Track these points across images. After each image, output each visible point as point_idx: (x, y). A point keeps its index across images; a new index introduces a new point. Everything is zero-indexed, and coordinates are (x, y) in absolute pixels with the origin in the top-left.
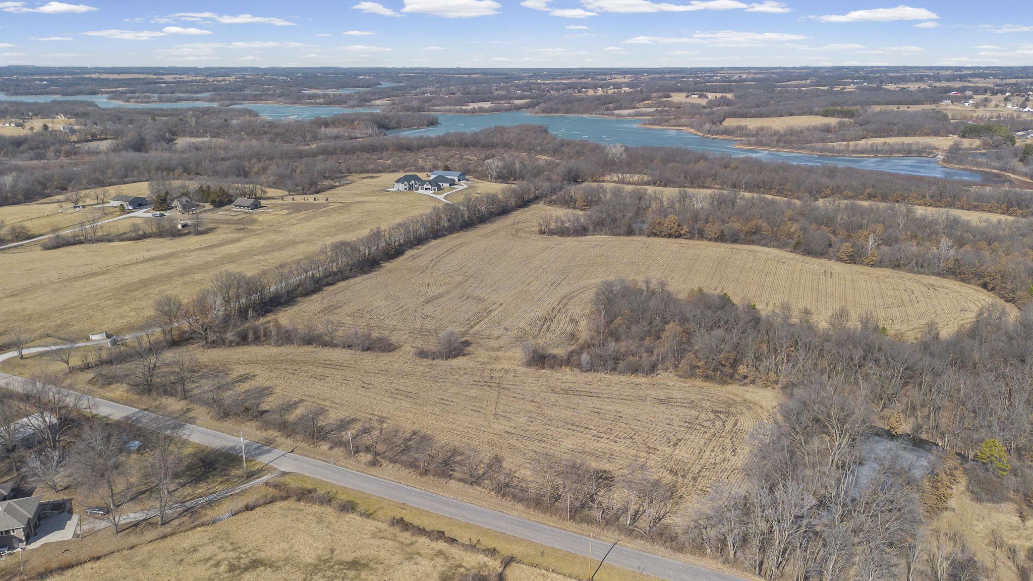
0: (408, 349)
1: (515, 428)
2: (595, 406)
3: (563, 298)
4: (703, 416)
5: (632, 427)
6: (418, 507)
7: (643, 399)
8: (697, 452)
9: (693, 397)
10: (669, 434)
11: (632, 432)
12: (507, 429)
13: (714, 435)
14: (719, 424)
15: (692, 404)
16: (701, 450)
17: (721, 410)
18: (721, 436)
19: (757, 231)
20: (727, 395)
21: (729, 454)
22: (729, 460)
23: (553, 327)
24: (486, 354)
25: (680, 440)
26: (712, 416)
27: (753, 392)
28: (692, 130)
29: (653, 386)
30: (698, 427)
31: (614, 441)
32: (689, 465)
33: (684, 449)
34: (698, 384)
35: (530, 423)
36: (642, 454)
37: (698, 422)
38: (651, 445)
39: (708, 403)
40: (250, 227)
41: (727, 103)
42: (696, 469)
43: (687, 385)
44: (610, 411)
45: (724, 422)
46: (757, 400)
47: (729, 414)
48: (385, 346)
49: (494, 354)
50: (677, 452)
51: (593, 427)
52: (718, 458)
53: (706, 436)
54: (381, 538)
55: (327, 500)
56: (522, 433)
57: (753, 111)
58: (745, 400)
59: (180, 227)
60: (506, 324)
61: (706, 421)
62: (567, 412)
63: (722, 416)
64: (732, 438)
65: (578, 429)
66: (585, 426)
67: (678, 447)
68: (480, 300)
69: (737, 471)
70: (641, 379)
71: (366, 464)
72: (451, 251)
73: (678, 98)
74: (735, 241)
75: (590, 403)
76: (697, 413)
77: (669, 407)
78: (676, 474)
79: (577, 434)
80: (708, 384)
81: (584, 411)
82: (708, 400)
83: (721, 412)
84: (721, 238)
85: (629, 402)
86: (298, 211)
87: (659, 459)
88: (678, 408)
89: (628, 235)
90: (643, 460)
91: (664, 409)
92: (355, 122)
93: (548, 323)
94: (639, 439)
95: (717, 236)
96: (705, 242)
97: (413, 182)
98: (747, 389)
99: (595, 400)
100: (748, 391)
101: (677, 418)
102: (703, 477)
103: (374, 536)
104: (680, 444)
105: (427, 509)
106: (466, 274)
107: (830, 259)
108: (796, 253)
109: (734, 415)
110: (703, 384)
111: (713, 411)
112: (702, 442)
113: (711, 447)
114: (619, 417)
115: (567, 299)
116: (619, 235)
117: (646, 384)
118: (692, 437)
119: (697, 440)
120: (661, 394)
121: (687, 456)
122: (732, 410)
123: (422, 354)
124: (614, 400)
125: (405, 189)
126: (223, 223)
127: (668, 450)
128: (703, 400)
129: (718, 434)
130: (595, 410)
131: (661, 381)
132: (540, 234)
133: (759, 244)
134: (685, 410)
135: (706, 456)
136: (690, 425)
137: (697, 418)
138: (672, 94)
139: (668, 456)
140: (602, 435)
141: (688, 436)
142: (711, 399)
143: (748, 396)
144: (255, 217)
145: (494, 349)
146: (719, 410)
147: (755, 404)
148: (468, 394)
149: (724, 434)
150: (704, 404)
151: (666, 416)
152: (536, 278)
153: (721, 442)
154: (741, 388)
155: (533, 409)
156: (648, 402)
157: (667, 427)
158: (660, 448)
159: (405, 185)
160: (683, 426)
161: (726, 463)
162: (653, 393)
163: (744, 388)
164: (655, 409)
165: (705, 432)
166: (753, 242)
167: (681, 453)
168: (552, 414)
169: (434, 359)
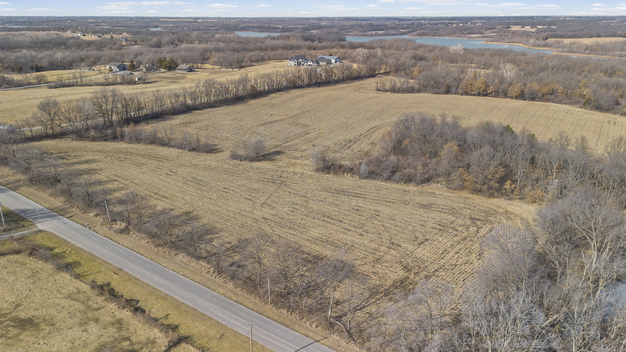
0: (227, 153)
1: (274, 215)
2: (357, 204)
3: (373, 128)
4: (460, 221)
5: (384, 224)
6: (131, 273)
7: (406, 203)
8: (441, 252)
9: (455, 205)
10: (418, 234)
11: (383, 228)
12: (266, 216)
13: (465, 239)
14: (473, 229)
15: (452, 211)
16: (445, 251)
17: (480, 218)
18: (471, 240)
19: (553, 92)
20: (490, 206)
21: (473, 258)
22: (471, 263)
23: (354, 146)
24: (287, 160)
25: (427, 240)
26: (468, 222)
27: (517, 206)
28: (521, 45)
29: (421, 193)
30: (451, 230)
31: (361, 235)
32: (427, 264)
33: (428, 248)
34: (465, 195)
35: (290, 213)
36: (383, 248)
37: (451, 226)
38: (395, 242)
39: (469, 211)
40: (179, 81)
41: (552, 30)
42: (432, 268)
43: (453, 195)
44: (370, 210)
45: (479, 229)
46: (519, 212)
47: (486, 221)
48: (211, 150)
49: (293, 161)
50: (420, 249)
51: (347, 221)
52: (461, 260)
53: (456, 239)
54: (74, 299)
55: (55, 258)
56: (278, 220)
57: (569, 34)
58: (507, 212)
59: (137, 79)
60: (315, 142)
61: (461, 226)
62: (329, 207)
63: (479, 223)
64: (482, 243)
65: (332, 221)
66: (340, 219)
67: (422, 246)
68: (305, 126)
69: (477, 275)
70: (411, 188)
71: (115, 231)
72: (302, 96)
73: (514, 28)
74: (533, 99)
75: (354, 202)
76: (454, 219)
77: (429, 211)
78: (410, 271)
79: (329, 225)
80: (475, 196)
81: (347, 208)
82: (470, 209)
83: (479, 220)
84: (521, 96)
85: (391, 204)
86: (216, 74)
87: (398, 255)
88: (436, 213)
89: (445, 94)
90: (381, 254)
91: (423, 212)
92: (291, 38)
93: (351, 144)
94: (386, 235)
95: (517, 95)
96: (508, 99)
97: (301, 60)
98: (512, 202)
99: (360, 200)
100: (513, 205)
101: (433, 221)
102: (437, 276)
103: (69, 297)
104: (426, 243)
105: (138, 277)
106: (304, 110)
107: (615, 114)
108: (585, 109)
109: (491, 223)
110: (470, 195)
111: (471, 218)
112: (449, 244)
113: (456, 249)
114: (377, 214)
115: (376, 128)
116: (439, 93)
117: (414, 192)
118: (441, 239)
119: (445, 241)
120: (425, 200)
121: (428, 254)
122: (491, 219)
123: (234, 157)
124: (378, 202)
125: (295, 65)
126: (165, 79)
127: (410, 248)
128: (464, 208)
129: (469, 239)
130: (356, 208)
131: (430, 191)
132: (377, 91)
133: (553, 102)
134: (443, 215)
135: (448, 257)
136: (443, 228)
137: (452, 223)
138: (511, 26)
139: (408, 253)
140: (353, 229)
141: (437, 237)
142: (472, 208)
143: (511, 208)
144: (187, 76)
145: (295, 158)
146: (478, 217)
147: (517, 215)
148: (250, 186)
149: (475, 239)
150: (464, 212)
151: (422, 218)
152: (358, 115)
153: (469, 245)
154: (506, 201)
155: (300, 202)
156: (410, 206)
157: (419, 228)
158: (403, 245)
159: (295, 62)
160: (436, 228)
161: (467, 265)
162: (418, 199)
163: (509, 201)
164: (414, 212)
165: (456, 235)
166: (548, 100)
167: (422, 252)
168: (315, 207)
169: (241, 160)
